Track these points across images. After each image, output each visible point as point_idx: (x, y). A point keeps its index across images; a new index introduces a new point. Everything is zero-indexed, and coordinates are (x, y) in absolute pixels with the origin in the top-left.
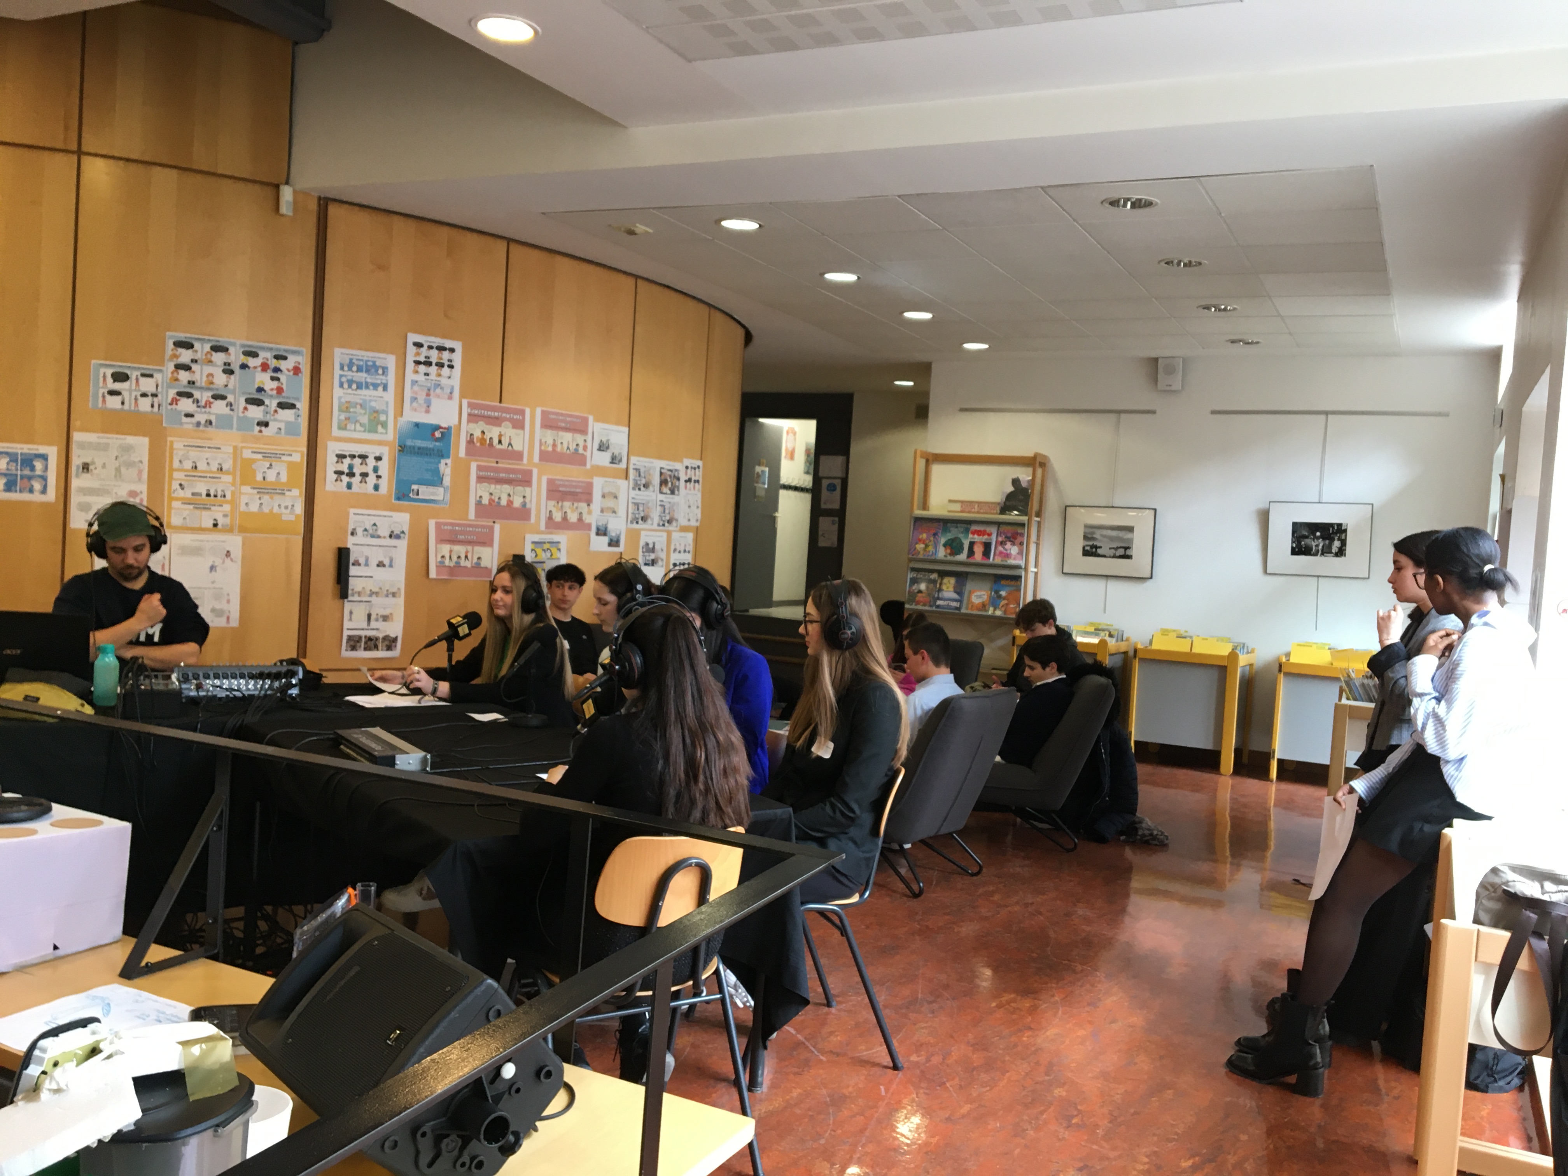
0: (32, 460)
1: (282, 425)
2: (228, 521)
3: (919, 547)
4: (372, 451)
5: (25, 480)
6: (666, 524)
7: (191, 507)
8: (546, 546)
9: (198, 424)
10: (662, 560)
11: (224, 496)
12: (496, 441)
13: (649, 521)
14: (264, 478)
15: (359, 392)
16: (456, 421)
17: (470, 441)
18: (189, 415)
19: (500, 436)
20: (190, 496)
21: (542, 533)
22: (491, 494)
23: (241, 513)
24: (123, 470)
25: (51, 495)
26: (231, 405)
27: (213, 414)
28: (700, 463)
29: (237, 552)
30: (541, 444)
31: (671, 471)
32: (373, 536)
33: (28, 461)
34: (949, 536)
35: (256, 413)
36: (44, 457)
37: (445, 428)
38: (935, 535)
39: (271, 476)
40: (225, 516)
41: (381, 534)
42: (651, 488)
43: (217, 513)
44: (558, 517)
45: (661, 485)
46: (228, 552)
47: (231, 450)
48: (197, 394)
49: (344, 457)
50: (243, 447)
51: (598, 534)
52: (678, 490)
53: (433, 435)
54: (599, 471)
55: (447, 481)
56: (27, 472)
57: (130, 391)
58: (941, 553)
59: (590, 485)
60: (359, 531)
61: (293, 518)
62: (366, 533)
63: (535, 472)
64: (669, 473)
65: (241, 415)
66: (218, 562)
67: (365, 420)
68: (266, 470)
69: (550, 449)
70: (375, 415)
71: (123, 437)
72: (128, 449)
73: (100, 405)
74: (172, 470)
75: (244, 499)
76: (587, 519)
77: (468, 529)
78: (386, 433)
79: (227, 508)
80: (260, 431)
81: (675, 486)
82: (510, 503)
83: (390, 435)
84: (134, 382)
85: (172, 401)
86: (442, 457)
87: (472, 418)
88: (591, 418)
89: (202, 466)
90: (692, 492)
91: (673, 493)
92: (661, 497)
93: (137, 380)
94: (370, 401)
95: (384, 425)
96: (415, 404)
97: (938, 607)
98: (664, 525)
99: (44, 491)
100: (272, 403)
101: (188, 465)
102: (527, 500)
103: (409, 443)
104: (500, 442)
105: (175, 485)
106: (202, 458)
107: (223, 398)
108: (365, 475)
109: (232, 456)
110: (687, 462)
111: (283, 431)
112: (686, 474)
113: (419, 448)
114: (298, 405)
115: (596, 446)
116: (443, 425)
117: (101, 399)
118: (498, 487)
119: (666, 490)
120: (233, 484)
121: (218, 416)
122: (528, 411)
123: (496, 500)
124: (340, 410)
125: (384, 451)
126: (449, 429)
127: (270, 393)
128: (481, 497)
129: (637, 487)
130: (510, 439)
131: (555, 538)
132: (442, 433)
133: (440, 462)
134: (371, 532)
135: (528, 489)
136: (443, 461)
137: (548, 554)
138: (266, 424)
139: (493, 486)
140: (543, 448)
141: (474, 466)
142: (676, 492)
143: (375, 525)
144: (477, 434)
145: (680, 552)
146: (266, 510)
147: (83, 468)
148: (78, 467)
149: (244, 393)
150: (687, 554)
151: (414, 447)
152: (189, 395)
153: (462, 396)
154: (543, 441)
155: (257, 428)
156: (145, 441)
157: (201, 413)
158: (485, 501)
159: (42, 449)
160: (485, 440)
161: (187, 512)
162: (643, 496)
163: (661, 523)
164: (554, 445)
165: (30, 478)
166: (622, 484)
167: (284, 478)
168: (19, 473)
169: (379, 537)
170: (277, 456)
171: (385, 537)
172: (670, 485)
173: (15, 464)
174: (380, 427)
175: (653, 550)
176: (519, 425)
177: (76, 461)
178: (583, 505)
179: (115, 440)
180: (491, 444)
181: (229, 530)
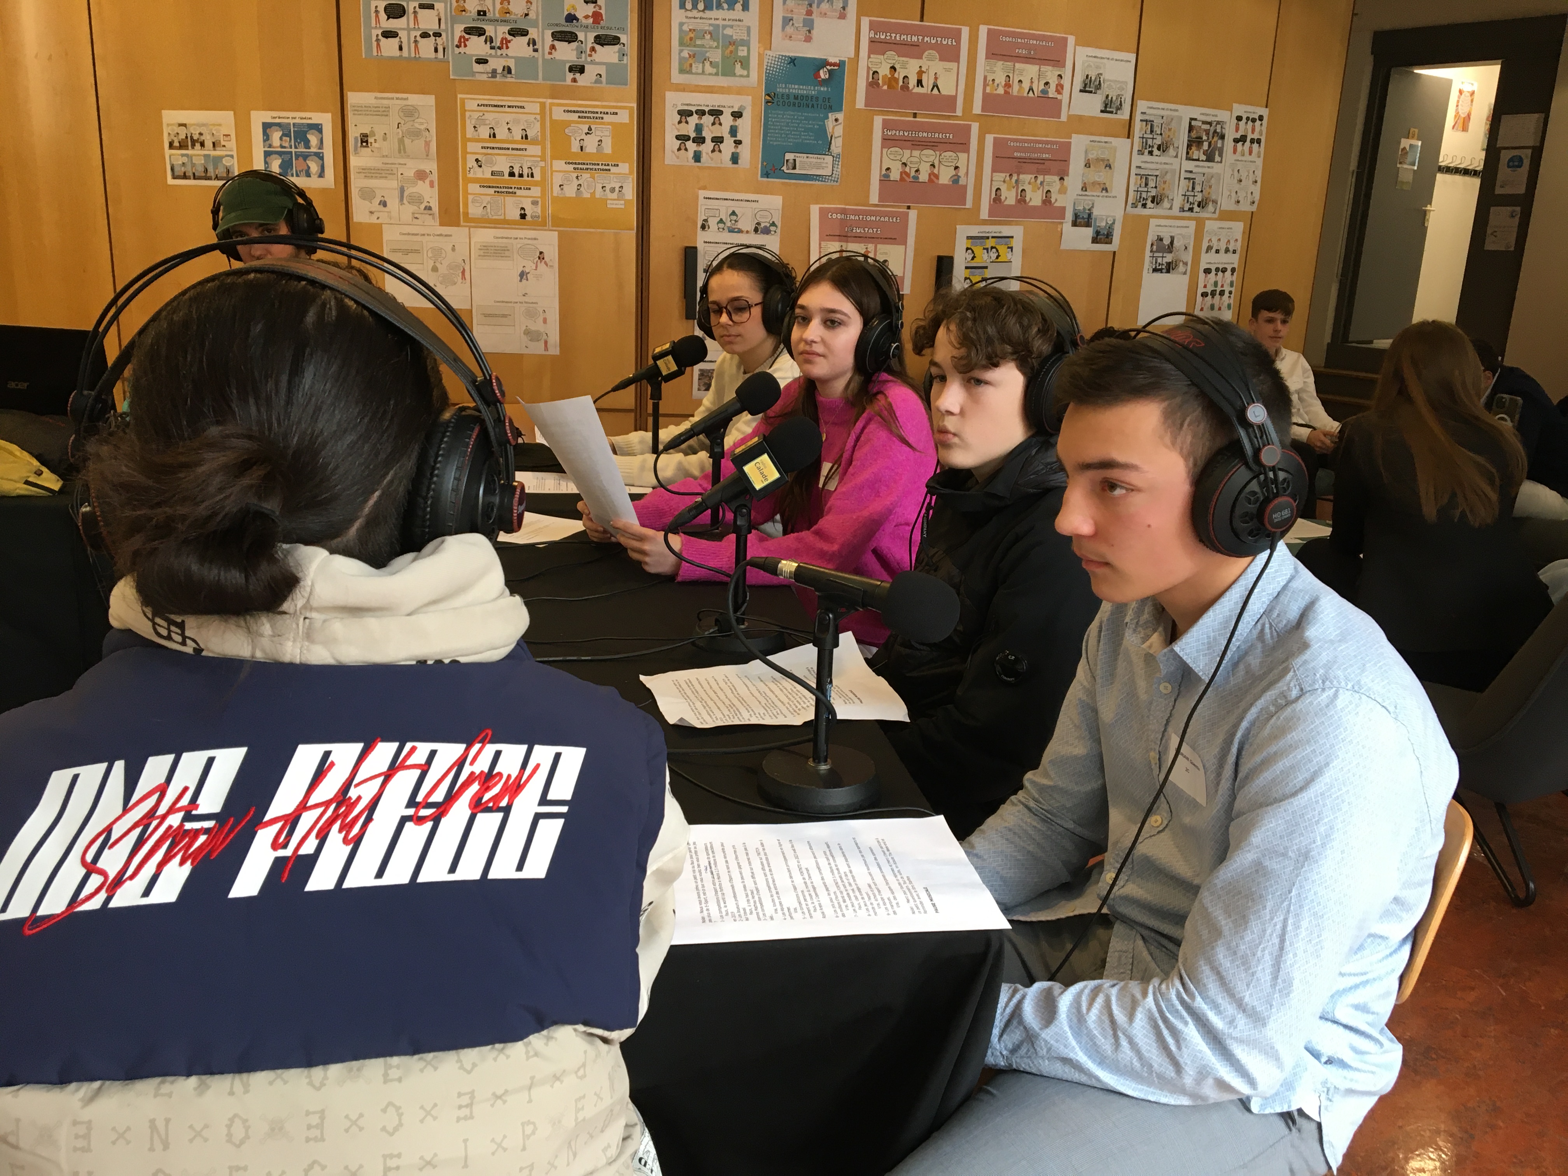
0: (305, 133)
1: (602, 70)
2: (538, 210)
4: (728, 102)
5: (301, 159)
6: (1196, 209)
7: (493, 190)
8: (990, 243)
9: (494, 73)
10: (1186, 264)
11: (532, 176)
12: (913, 82)
13: (1166, 204)
14: (582, 147)
15: (708, 14)
16: (852, 55)
17: (873, 84)
18: (482, 61)
19: (920, 73)
20: (489, 176)
21: (985, 222)
22: (905, 164)
23: (555, 200)
24: (407, 141)
25: (330, 179)
26: (534, 43)
27: (512, 57)
28: (1264, 112)
29: (552, 253)
30: (985, 85)
31: (1210, 123)
32: (731, 231)
33: (301, 134)
35: (566, 52)
36: (318, 128)
37: (834, 64)
39: (591, 145)
40: (535, 203)
41: (744, 229)
42: (1172, 152)
43: (525, 199)
44: (1009, 197)
45: (1189, 147)
46: (541, 253)
47: (536, 108)
48: (490, 30)
49: (690, 113)
50: (552, 105)
51: (1075, 224)
52: (1221, 155)
53: (817, 75)
54: (1081, 124)
55: (837, 146)
56: (302, 149)
57: (409, 30)
59: (1066, 148)
60: (713, 223)
61: (620, 205)
62: (721, 225)
63: (975, 127)
64: (1207, 127)
65: (547, 57)
66: (529, 267)
67: (716, 56)
68: (584, 136)
69: (1001, 91)
70: (731, 48)
71: (404, 96)
72: (410, 112)
73: (375, 53)
74: (466, 140)
75: (557, 179)
76: (1058, 200)
77: (869, 218)
78: (748, 76)
79: (536, 191)
80: (574, 80)
81: (1215, 148)
82: (934, 177)
83: (755, 77)
84: (412, 17)
85: (460, 41)
86: (831, 109)
87: (878, 47)
88: (1071, 40)
89: (502, 134)
90: (1247, 157)
91: (1210, 158)
92: (1189, 166)
93: (415, 12)
94: (725, 27)
95: (745, 63)
96: (789, 29)
98: (1191, 210)
99: (321, 175)
100: (587, 37)
101: (484, 133)
102: (962, 172)
103: (781, 89)
104: (920, 83)
105: (471, 162)
106: (500, 120)
107: (524, 33)
108: (717, 140)
109: (538, 117)
110: (1240, 109)
111: (604, 79)
112: (1237, 130)
113: (796, 97)
114: (623, 39)
115: (1078, 85)
116: (832, 60)
117: (375, 44)
118: (916, 153)
119: (1195, 154)
120: (543, 158)
121: (517, 59)
122: (965, 31)
123: (913, 174)
124: (681, 43)
125: (745, 102)
126: (841, 64)
127: (584, 21)
128: (888, 169)
129: (1147, 149)
130: (936, 78)
131: (1006, 231)
132: (830, 72)
133: (827, 118)
134: (729, 224)
135: (963, 156)
136: (832, 116)
137: (993, 255)
138: (581, 70)
139: (907, 153)
140: (988, 90)
141: (878, 121)
142: (1217, 158)
143: (734, 213)
144: (884, 71)
145: (1217, 251)
146: (587, 195)
147: (362, 142)
148: (356, 138)
149: (550, 25)
150: (1230, 255)
151: (788, 96)
152: (480, 32)
153: (860, 14)
154: (990, 78)
155: (570, 76)
156: (429, 100)
157: (496, 56)
158: (895, 175)
159: (316, 118)
160: (897, 80)
161: (489, 198)
162: (1155, 163)
163: (1186, 208)
164: (1008, 85)
165: (305, 157)
166: (1121, 145)
167: (608, 148)
168: (293, 150)
169: (740, 231)
170: (597, 116)
171: (747, 232)
172: (1205, 146)
173: (288, 139)
174: (738, 66)
175: (1170, 248)
176: (950, 55)
177: (353, 134)
178: (1052, 181)
179: (395, 101)
180: (905, 87)
181: (540, 223)
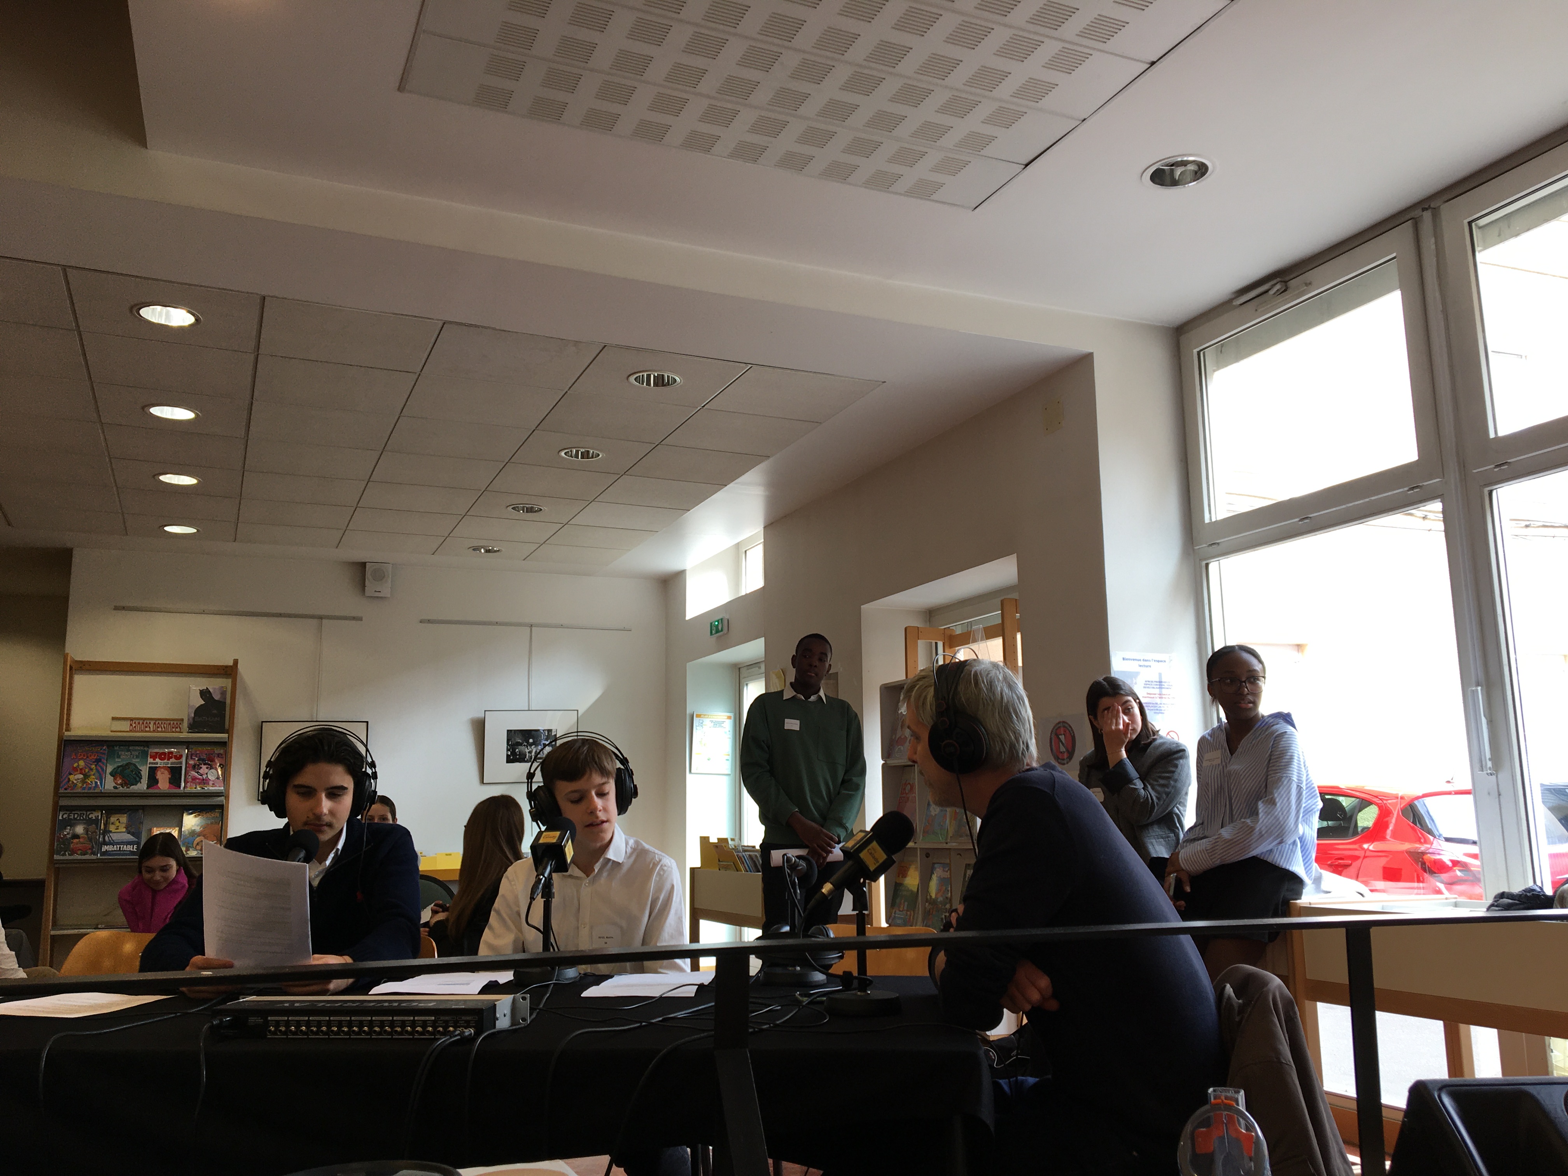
3: (76, 778)
34: (119, 762)
38: (98, 761)
58: (109, 784)
97: (106, 853)
